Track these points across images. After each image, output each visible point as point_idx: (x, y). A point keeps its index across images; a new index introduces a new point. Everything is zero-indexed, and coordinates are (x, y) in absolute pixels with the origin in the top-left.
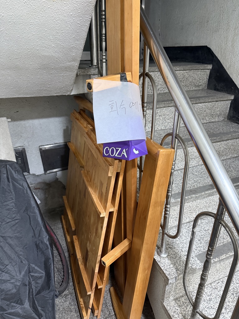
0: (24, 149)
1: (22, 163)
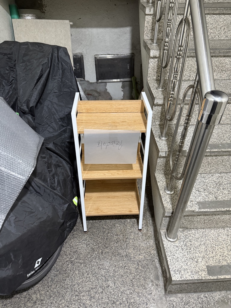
0: (82, 56)
1: (79, 69)
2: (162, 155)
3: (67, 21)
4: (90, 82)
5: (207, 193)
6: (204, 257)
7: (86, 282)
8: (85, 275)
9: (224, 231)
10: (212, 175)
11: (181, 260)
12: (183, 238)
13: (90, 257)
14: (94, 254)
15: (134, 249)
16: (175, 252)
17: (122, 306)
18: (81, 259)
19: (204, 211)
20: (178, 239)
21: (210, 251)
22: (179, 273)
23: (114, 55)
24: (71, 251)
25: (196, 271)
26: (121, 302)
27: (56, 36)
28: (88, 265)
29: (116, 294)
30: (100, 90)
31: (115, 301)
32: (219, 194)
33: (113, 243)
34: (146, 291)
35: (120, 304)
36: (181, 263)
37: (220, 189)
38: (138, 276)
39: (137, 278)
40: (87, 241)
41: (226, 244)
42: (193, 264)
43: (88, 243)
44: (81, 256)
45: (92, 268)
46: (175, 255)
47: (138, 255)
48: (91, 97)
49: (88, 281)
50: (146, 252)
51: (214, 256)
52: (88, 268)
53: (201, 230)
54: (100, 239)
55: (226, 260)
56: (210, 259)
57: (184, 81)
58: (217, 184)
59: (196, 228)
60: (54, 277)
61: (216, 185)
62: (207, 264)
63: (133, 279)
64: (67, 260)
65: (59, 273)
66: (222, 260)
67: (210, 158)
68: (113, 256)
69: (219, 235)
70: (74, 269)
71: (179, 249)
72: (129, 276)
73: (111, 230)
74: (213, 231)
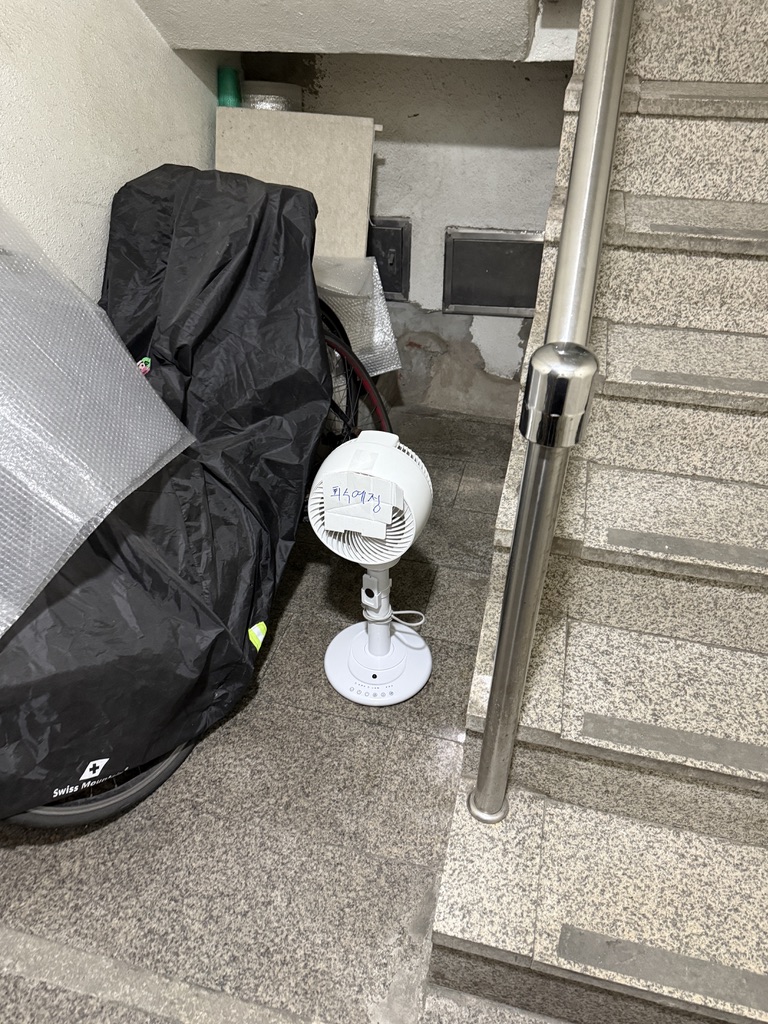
0: (409, 225)
1: (395, 264)
2: (505, 541)
3: (368, 122)
4: (423, 307)
5: (631, 696)
6: (566, 897)
7: (213, 873)
8: (218, 852)
9: (674, 839)
10: (677, 647)
11: (487, 881)
12: (522, 819)
13: (249, 809)
14: (264, 804)
15: (384, 821)
16: (476, 852)
17: (285, 969)
18: (223, 806)
19: (596, 744)
20: (504, 817)
21: (596, 886)
22: (461, 917)
23: (506, 230)
24: (204, 777)
25: (521, 927)
26: (288, 958)
27: (328, 160)
28: (234, 829)
29: (282, 931)
30: (450, 337)
31: (271, 949)
32: (673, 706)
33: (331, 787)
34: (375, 952)
35: (283, 964)
36: (481, 891)
37: (683, 692)
38: (366, 904)
39: (361, 907)
40: (259, 761)
41: (663, 882)
42: (518, 905)
43: (259, 768)
44: (226, 798)
45: (243, 840)
46: (472, 862)
47: (391, 842)
48: (419, 352)
49: (218, 871)
50: (417, 842)
51: (603, 904)
52: (233, 835)
53: (594, 815)
54: (296, 767)
55: (639, 929)
56: (586, 907)
57: (657, 329)
58: (679, 676)
59: (579, 804)
60: (136, 831)
61: (676, 677)
62: (567, 920)
63: (349, 906)
64: (185, 797)
65: (150, 826)
66: (627, 923)
67: (668, 584)
68: (314, 825)
69: (651, 847)
70: (194, 828)
71: (495, 850)
72: (339, 894)
73: (338, 748)
74: (633, 829)
